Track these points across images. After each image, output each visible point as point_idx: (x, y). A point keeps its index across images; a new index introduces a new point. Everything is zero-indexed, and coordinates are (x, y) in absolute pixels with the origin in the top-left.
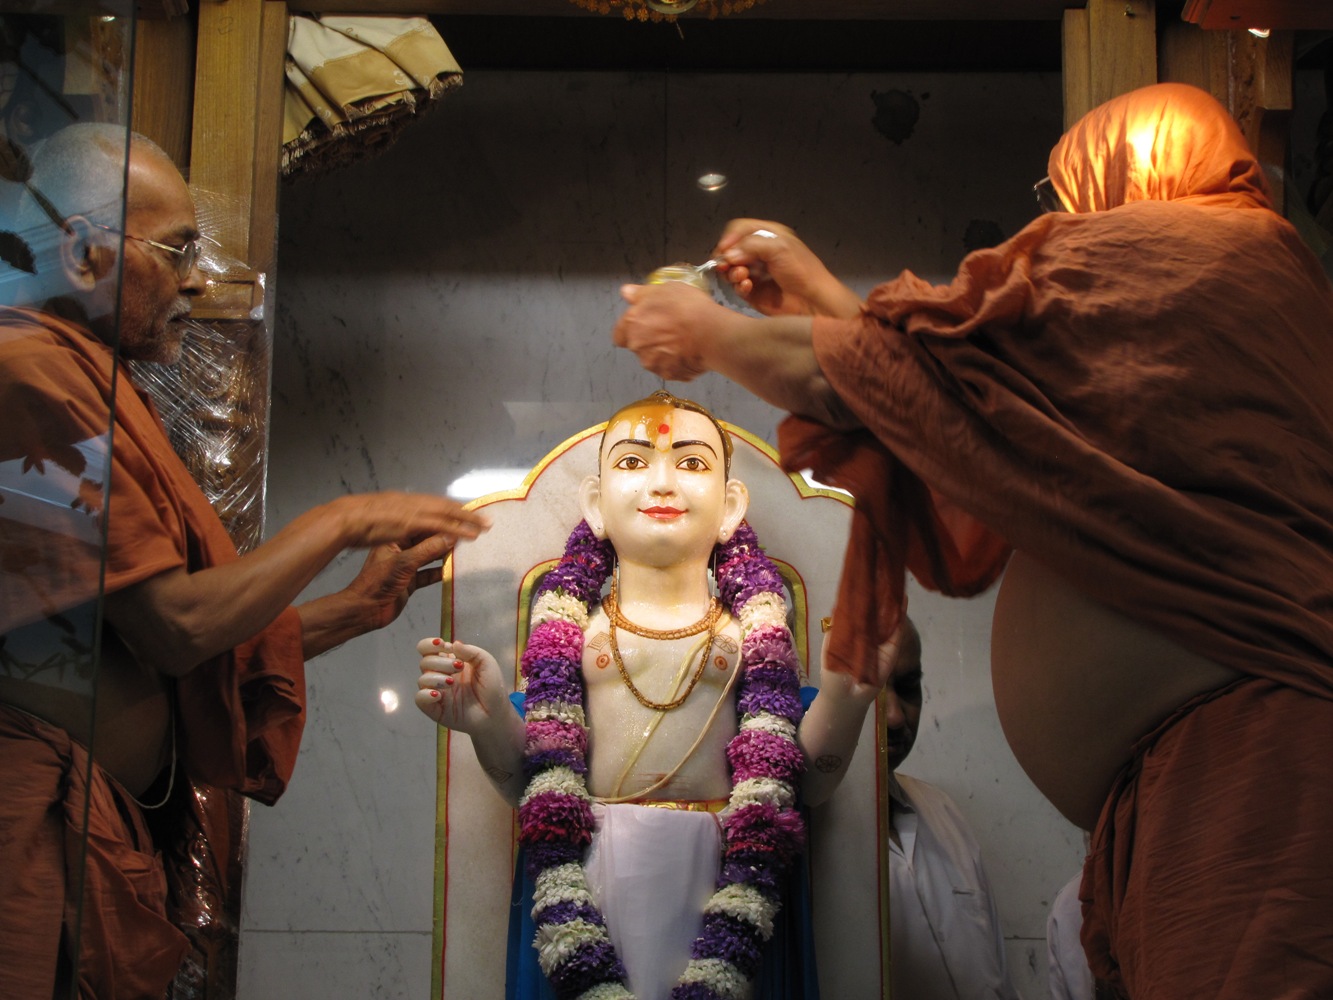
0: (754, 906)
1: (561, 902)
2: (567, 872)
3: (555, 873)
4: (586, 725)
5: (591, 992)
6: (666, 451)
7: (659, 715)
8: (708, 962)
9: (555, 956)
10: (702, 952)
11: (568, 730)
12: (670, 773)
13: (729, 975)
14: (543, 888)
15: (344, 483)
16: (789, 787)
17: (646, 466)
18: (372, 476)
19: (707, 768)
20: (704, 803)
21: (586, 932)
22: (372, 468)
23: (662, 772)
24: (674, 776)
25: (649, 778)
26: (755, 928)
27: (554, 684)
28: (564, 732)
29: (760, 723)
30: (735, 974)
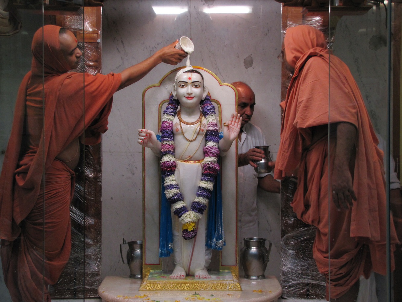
0: (209, 185)
1: (170, 184)
2: (171, 177)
3: (169, 178)
4: (174, 144)
5: (177, 203)
6: (190, 84)
7: (189, 142)
8: (200, 198)
9: (169, 196)
10: (199, 195)
11: (170, 146)
12: (192, 155)
13: (204, 200)
14: (166, 181)
15: (117, 49)
16: (216, 158)
17: (186, 87)
18: (124, 47)
19: (200, 154)
20: (199, 161)
21: (175, 191)
22: (124, 45)
23: (190, 155)
24: (193, 156)
25: (187, 156)
26: (210, 189)
27: (167, 136)
28: (169, 147)
29: (211, 144)
30: (205, 199)
